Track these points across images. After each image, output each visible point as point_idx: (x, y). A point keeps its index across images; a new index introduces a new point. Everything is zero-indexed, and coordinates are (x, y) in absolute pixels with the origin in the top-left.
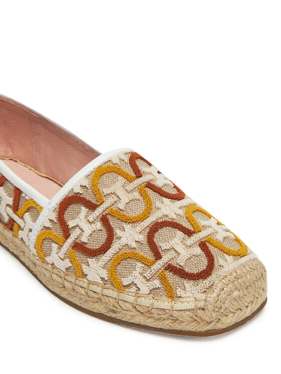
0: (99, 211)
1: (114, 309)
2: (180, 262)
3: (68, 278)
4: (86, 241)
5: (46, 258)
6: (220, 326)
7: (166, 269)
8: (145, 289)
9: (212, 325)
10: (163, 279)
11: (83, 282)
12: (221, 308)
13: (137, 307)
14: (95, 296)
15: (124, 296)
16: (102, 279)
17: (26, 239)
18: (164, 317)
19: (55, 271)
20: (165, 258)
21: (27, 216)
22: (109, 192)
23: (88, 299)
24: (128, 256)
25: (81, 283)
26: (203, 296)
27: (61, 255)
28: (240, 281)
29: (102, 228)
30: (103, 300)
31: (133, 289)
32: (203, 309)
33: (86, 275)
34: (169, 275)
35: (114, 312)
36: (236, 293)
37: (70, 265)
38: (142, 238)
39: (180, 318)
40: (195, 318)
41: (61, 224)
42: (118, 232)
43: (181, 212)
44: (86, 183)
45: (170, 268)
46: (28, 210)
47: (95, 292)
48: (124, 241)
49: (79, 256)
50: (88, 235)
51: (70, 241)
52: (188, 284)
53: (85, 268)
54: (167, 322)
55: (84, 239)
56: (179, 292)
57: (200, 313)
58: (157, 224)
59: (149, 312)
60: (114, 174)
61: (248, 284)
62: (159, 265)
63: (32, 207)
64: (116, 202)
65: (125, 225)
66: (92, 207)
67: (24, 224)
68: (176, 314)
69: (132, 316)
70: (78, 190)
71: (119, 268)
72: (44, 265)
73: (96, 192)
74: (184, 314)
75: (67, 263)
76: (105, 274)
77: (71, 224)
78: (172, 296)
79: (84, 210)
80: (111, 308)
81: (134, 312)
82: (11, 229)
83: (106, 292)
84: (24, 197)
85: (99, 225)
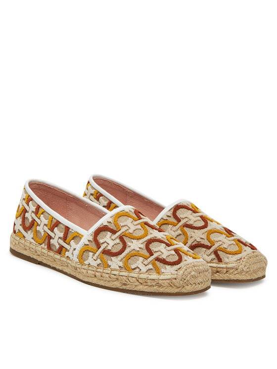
0: (118, 234)
1: (125, 282)
2: (164, 256)
3: (99, 270)
4: (111, 249)
5: (85, 262)
6: (184, 291)
7: (156, 260)
8: (144, 269)
9: (180, 289)
10: (154, 264)
11: (108, 271)
12: (185, 279)
13: (139, 280)
14: (115, 277)
15: (132, 274)
16: (120, 267)
17: (70, 256)
18: (154, 284)
19: (90, 268)
20: (155, 255)
21: (72, 242)
22: (124, 225)
23: (110, 279)
24: (135, 255)
25: (107, 271)
26: (176, 272)
27: (95, 257)
28: (196, 268)
29: (120, 243)
30: (119, 279)
31: (137, 270)
32: (175, 279)
33: (110, 266)
34: (158, 263)
35: (125, 284)
36: (193, 273)
37: (100, 262)
38: (143, 246)
39: (163, 284)
40: (171, 284)
41: (95, 242)
42: (129, 244)
43: (164, 237)
44: (110, 220)
45: (157, 259)
46: (73, 239)
47: (115, 275)
48: (132, 247)
49: (105, 257)
50: (111, 246)
51: (101, 250)
52: (168, 267)
53: (109, 263)
54: (155, 287)
55: (109, 248)
56: (163, 270)
57: (174, 280)
58: (151, 239)
59: (145, 282)
60: (126, 217)
61: (200, 271)
62: (152, 258)
63: (76, 236)
64: (127, 230)
65: (133, 240)
66: (114, 232)
67: (70, 247)
68: (160, 282)
69: (136, 286)
70: (106, 224)
71: (129, 261)
72: (83, 267)
73: (116, 225)
74: (165, 282)
75: (99, 261)
76: (121, 264)
77: (101, 241)
78: (159, 273)
79: (109, 234)
80: (124, 282)
81: (137, 283)
82: (60, 253)
83: (121, 274)
84: (71, 231)
85: (118, 241)
